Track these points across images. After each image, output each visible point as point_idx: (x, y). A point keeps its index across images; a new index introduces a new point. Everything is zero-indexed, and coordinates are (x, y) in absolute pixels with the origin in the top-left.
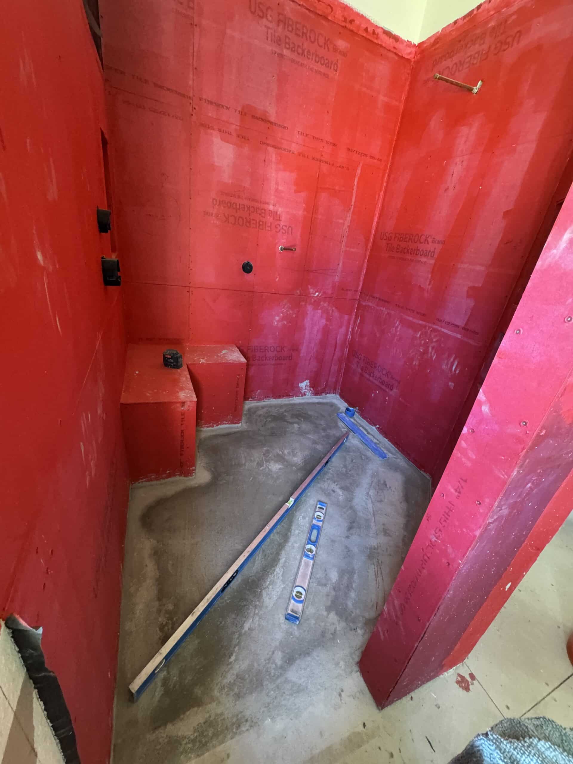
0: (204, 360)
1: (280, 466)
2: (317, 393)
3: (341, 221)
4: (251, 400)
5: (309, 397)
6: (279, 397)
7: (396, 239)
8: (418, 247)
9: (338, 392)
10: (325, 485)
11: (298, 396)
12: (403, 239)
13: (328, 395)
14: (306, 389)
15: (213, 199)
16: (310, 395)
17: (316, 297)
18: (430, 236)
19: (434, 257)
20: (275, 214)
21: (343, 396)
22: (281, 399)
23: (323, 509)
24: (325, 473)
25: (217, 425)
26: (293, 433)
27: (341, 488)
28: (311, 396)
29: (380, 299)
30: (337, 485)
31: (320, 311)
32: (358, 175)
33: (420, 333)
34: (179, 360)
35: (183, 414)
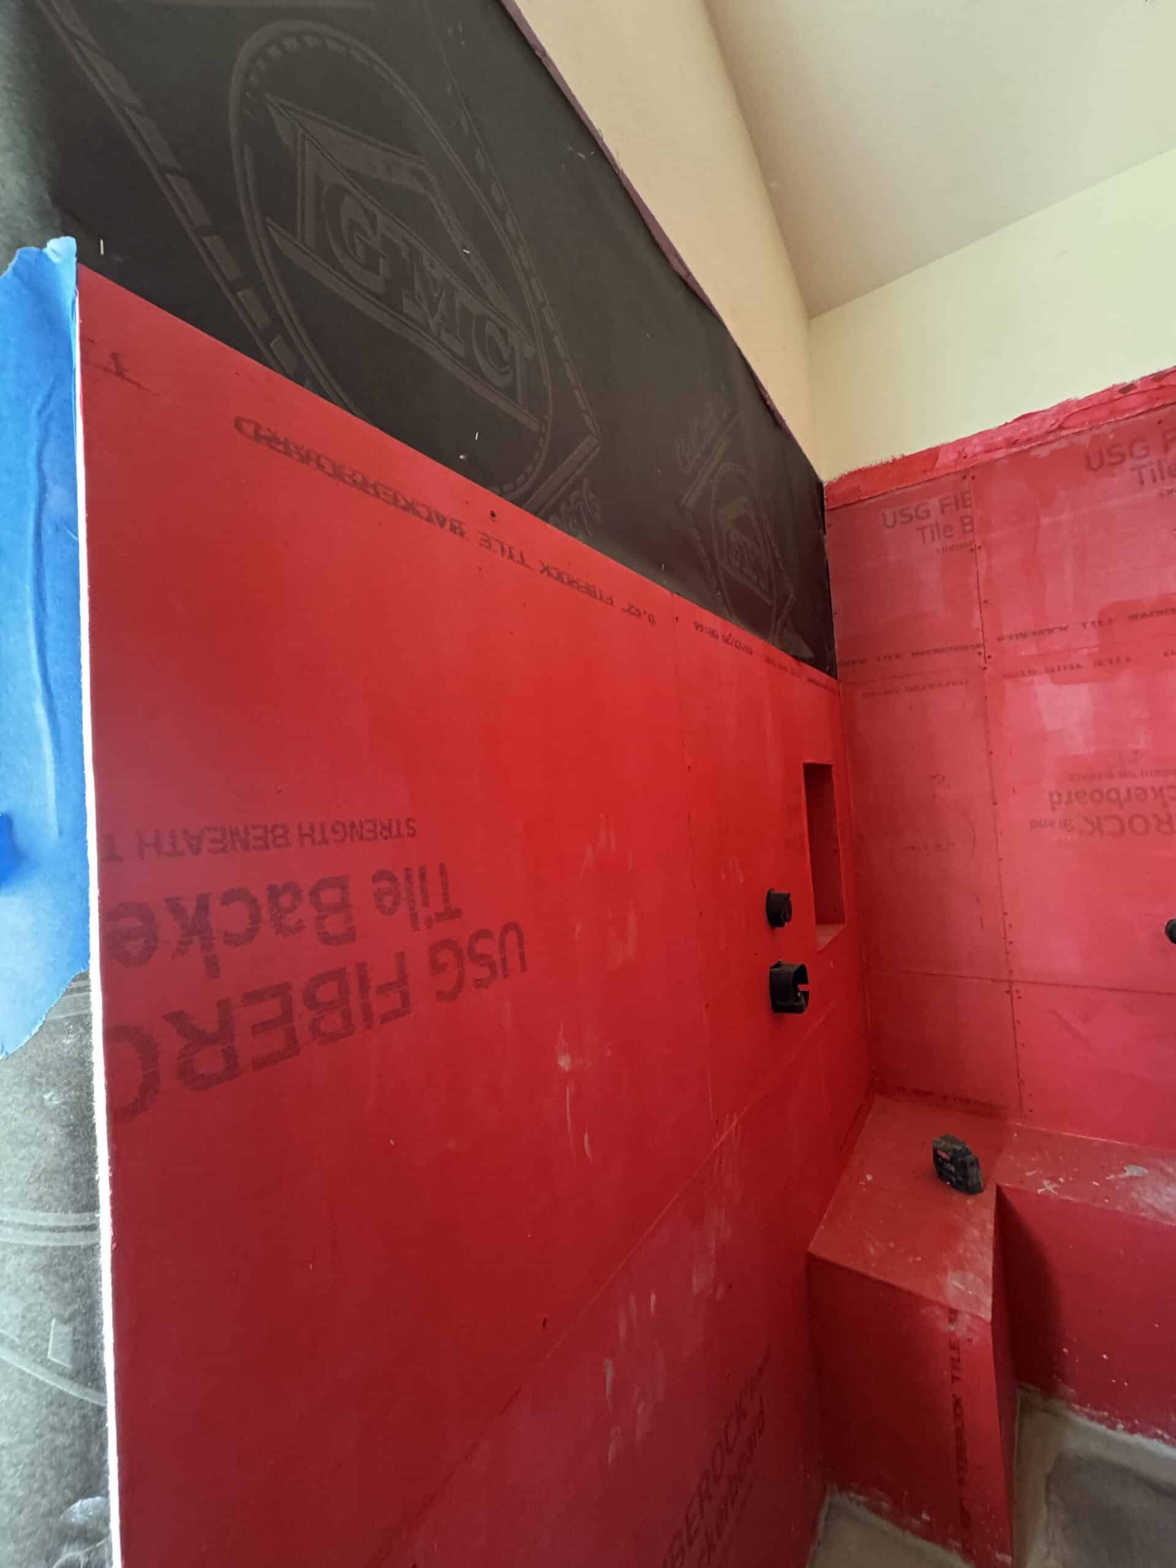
0: (1055, 1185)
15: (1051, 795)
25: (1132, 1430)
34: (972, 1171)
35: (953, 1347)
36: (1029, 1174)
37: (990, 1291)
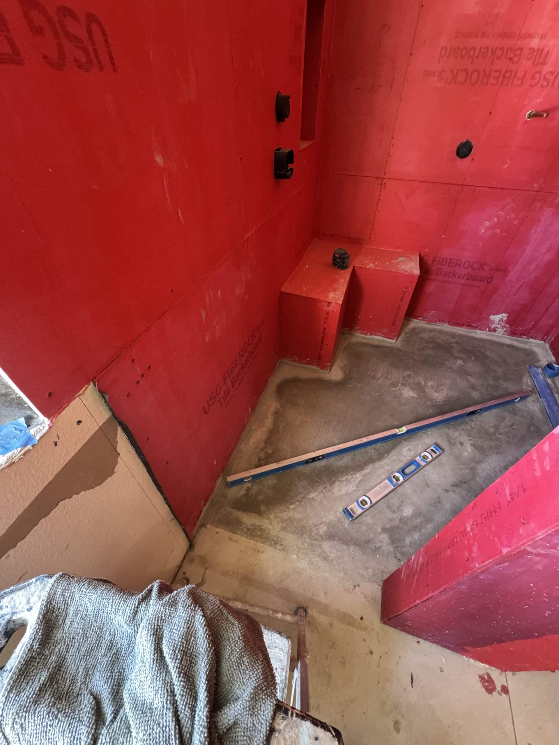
0: (373, 265)
1: (415, 395)
2: (513, 333)
4: (420, 320)
5: (500, 334)
6: (458, 325)
9: (549, 340)
10: (455, 434)
11: (483, 330)
13: (531, 340)
14: (498, 324)
15: (442, 49)
16: (502, 332)
22: (458, 328)
23: (436, 453)
24: (463, 423)
25: (371, 335)
26: (451, 368)
27: (474, 445)
28: (503, 334)
30: (470, 440)
34: (346, 260)
35: (327, 314)
36: (366, 262)
37: (343, 296)
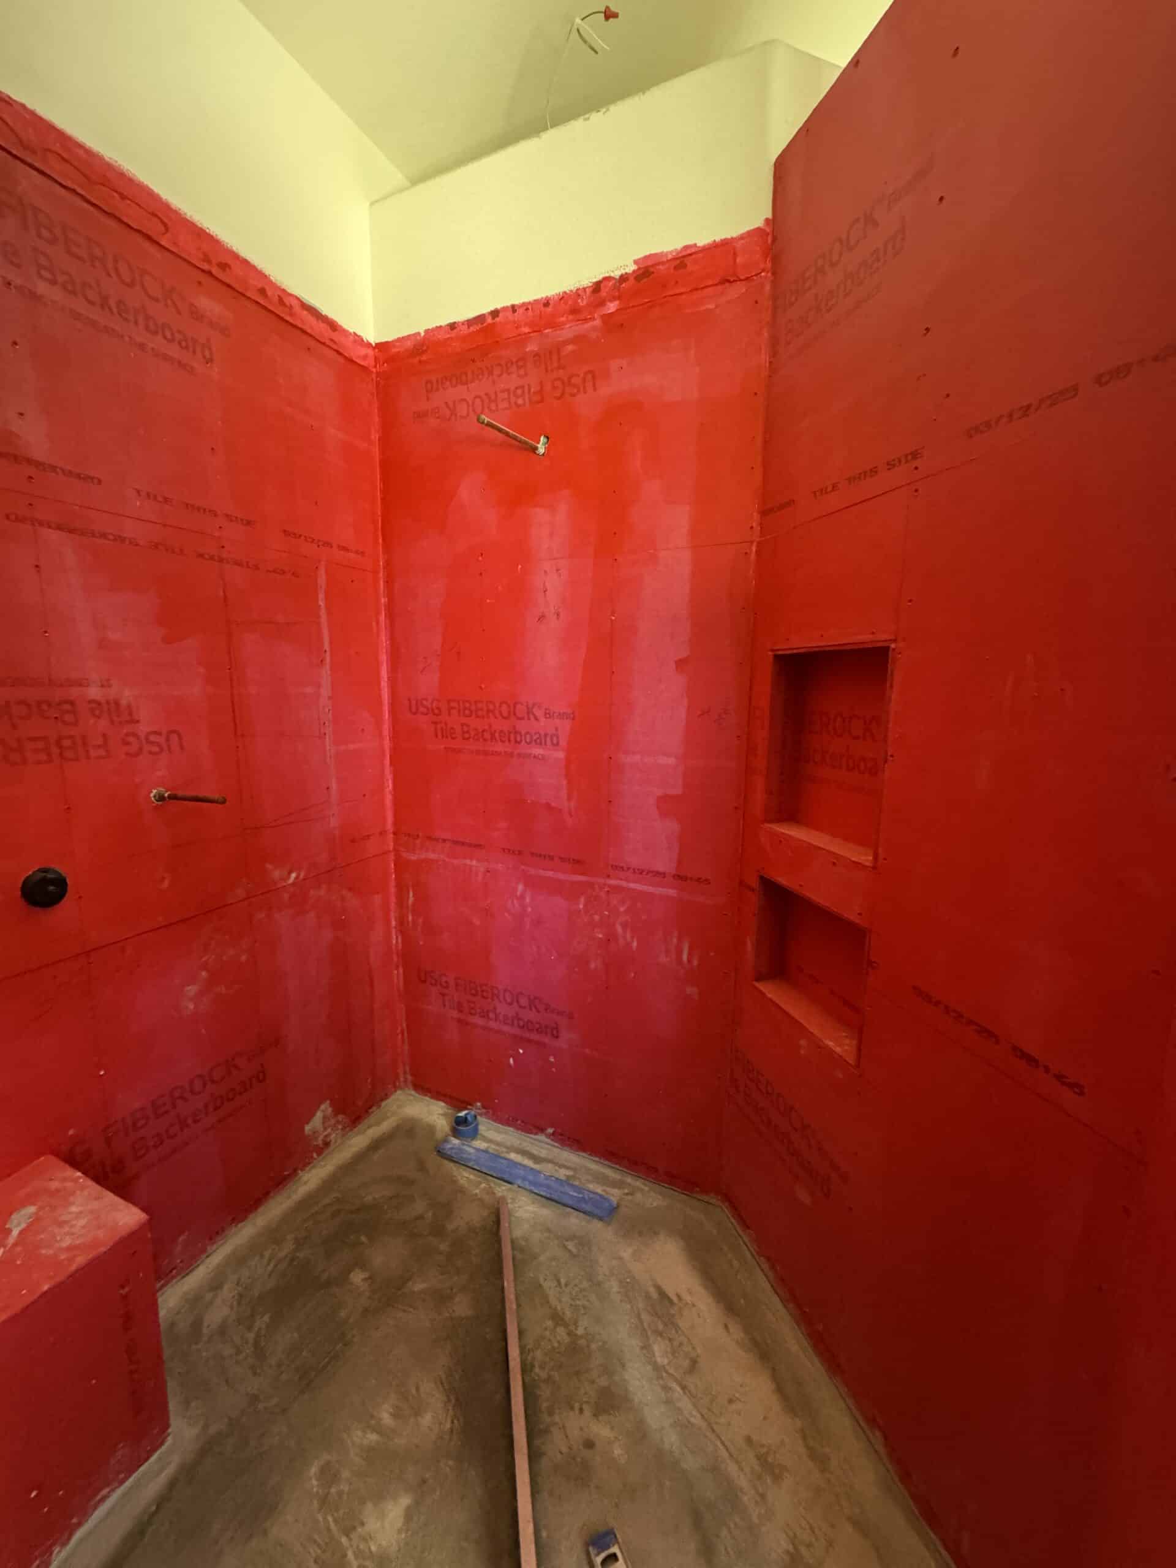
2: (355, 1120)
3: (309, 690)
5: (340, 1143)
7: (454, 712)
8: (514, 727)
9: (406, 1081)
10: (557, 1446)
11: (310, 1165)
12: (471, 712)
13: (384, 1105)
14: (325, 1129)
16: (340, 1136)
17: (293, 884)
18: (534, 705)
19: (561, 743)
20: (112, 709)
21: (424, 1087)
25: (69, 1538)
26: (364, 1315)
27: (597, 1412)
28: (343, 1139)
29: (456, 842)
30: (581, 1410)
31: (312, 914)
32: (324, 587)
33: (582, 900)
